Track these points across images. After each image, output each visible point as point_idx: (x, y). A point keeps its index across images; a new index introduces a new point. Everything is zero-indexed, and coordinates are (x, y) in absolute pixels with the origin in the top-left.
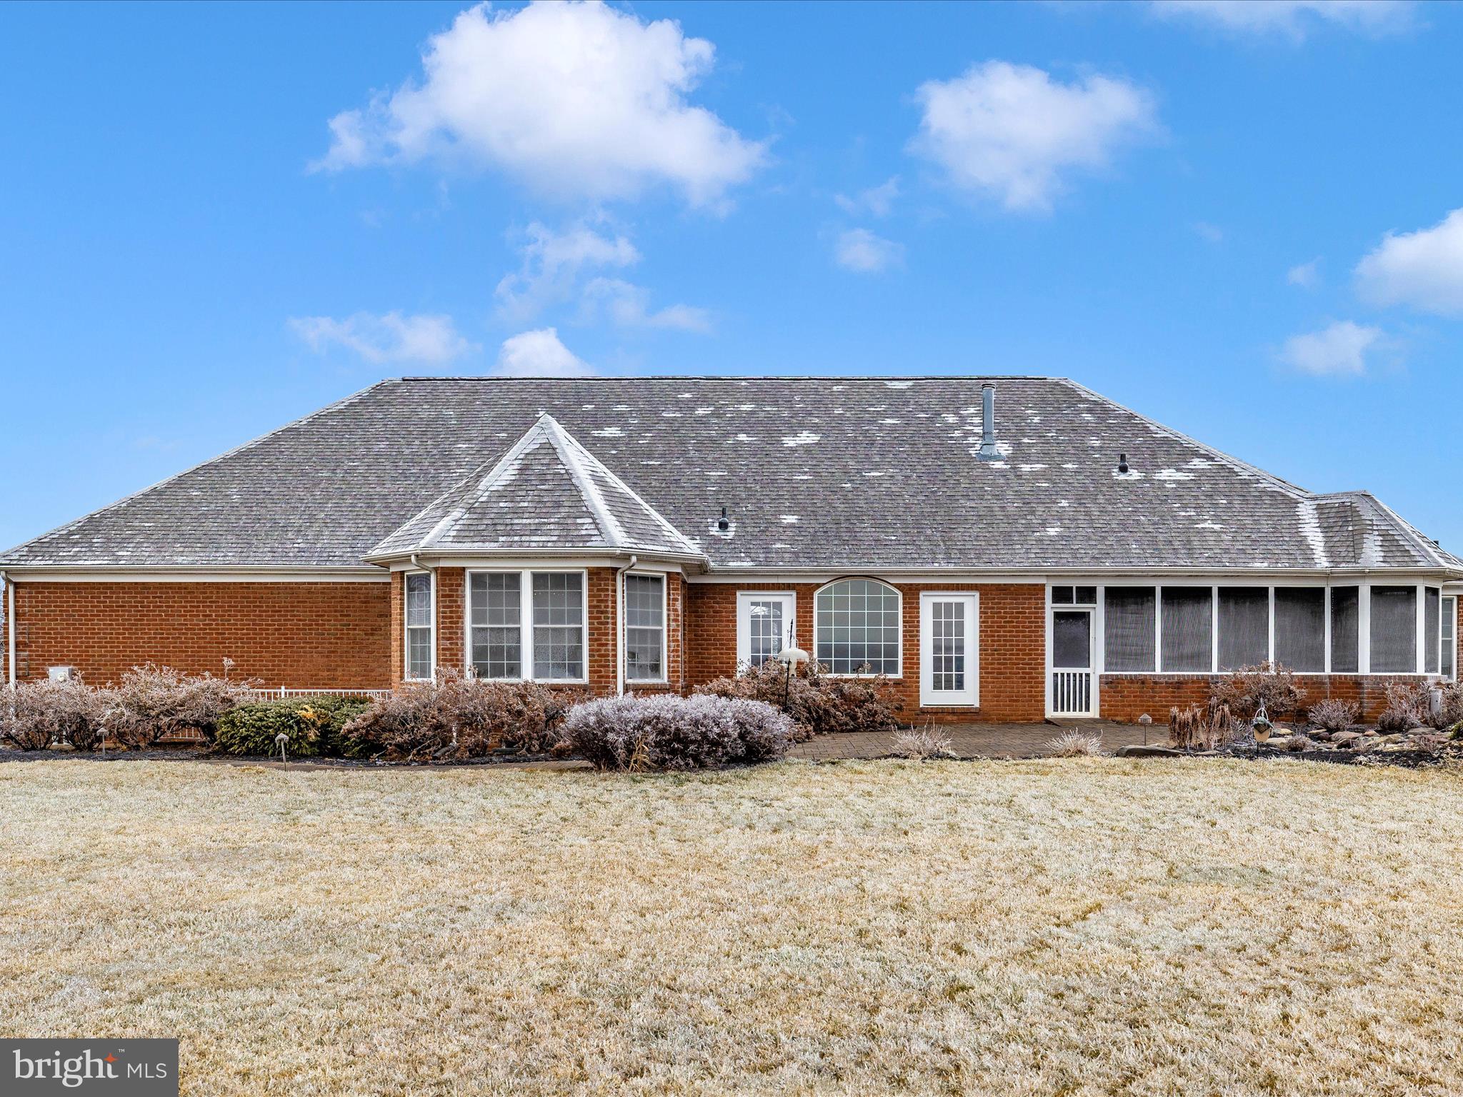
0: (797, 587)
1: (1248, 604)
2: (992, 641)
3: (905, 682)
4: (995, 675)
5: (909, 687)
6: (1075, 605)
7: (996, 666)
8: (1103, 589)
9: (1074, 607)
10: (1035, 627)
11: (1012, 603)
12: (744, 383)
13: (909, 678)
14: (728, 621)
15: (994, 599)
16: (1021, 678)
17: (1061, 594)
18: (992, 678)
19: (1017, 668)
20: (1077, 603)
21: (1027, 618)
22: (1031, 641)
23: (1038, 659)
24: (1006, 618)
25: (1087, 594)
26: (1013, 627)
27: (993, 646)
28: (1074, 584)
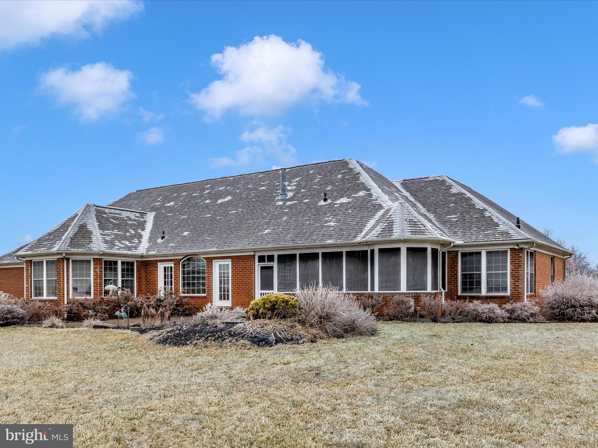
0: (174, 260)
1: (335, 259)
2: (235, 280)
3: (207, 297)
4: (236, 294)
5: (208, 299)
6: (266, 263)
7: (237, 290)
8: (277, 255)
9: (266, 264)
10: (250, 273)
11: (242, 264)
12: (232, 178)
13: (208, 295)
14: (154, 274)
15: (236, 262)
16: (245, 295)
17: (262, 259)
18: (235, 295)
19: (244, 291)
20: (267, 262)
21: (247, 269)
22: (249, 279)
23: (251, 287)
24: (240, 270)
25: (271, 258)
26: (243, 273)
27: (236, 282)
28: (266, 254)
